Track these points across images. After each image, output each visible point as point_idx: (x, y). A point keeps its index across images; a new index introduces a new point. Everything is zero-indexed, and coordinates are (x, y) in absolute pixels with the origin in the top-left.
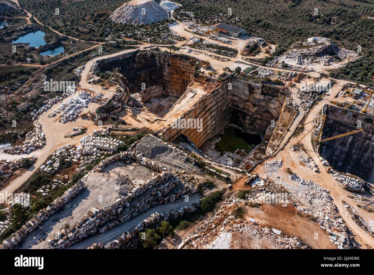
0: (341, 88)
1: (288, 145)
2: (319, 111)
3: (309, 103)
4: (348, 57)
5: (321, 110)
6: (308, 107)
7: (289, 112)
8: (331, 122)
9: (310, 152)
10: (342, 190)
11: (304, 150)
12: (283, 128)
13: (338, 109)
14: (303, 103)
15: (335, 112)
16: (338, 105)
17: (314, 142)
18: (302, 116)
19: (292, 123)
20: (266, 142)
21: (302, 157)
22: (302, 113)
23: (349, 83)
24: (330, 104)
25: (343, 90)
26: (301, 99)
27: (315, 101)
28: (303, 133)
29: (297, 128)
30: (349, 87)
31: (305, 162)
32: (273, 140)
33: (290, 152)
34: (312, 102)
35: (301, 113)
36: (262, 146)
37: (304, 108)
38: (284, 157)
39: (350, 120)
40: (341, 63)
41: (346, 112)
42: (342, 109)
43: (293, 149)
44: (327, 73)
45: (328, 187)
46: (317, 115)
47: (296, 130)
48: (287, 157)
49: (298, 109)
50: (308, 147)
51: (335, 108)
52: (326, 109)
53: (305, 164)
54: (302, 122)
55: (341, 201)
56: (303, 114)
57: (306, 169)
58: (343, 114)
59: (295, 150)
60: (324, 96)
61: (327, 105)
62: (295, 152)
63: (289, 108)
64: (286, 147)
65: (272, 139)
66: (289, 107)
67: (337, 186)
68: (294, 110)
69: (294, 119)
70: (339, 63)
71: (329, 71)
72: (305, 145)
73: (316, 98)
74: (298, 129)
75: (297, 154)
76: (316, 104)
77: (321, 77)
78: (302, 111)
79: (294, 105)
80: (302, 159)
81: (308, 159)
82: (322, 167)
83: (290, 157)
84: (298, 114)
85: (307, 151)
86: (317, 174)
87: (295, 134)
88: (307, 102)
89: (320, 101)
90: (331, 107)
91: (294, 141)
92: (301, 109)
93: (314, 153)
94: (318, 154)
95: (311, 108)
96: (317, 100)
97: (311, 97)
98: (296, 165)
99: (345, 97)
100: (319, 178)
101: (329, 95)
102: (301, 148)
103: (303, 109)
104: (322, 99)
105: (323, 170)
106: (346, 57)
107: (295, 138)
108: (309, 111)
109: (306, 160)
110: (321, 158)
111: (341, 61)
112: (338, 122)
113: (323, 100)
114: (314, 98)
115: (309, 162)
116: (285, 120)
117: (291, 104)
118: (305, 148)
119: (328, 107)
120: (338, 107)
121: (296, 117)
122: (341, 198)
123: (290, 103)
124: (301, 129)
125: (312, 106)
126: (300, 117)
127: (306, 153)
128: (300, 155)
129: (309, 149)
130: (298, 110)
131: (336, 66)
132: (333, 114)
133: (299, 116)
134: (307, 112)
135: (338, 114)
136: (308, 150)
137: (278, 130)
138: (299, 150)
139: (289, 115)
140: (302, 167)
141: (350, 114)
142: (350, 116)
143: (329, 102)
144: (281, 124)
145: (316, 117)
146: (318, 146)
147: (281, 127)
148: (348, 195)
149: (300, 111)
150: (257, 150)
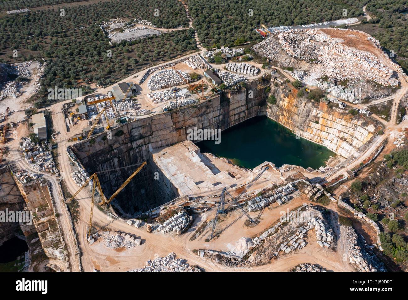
0: (62, 115)
1: (81, 239)
2: (69, 162)
3: (48, 160)
4: (32, 72)
5: (70, 159)
6: (53, 167)
7: (35, 189)
8: (86, 160)
9: (111, 224)
10: (180, 239)
11: (104, 229)
12: (43, 212)
13: (83, 144)
14: (41, 166)
15: (83, 148)
16: (80, 139)
17: (102, 207)
18: (57, 184)
19: (54, 203)
20: (33, 241)
21: (111, 241)
22: (53, 179)
23: (65, 104)
24: (72, 144)
25: (66, 116)
26: (33, 162)
27: (52, 153)
28: (81, 208)
29: (68, 207)
30: (68, 109)
31: (120, 243)
32: (44, 236)
33: (92, 247)
34: (50, 157)
35: (51, 181)
36: (34, 250)
37: (49, 172)
38: (94, 263)
39: (103, 145)
40: (32, 83)
41: (93, 141)
42: (88, 141)
43: (93, 240)
44: (29, 106)
45: (168, 250)
46: (73, 170)
47: (69, 211)
48: (97, 258)
49: (44, 179)
50: (104, 220)
51: (81, 145)
52: (72, 153)
53: (122, 245)
54: (65, 193)
55: (192, 253)
56: (55, 180)
57: (129, 251)
58: (92, 145)
59: (96, 240)
60: (55, 138)
61: (70, 147)
62: (97, 242)
63: (31, 186)
64: (82, 246)
65: (42, 236)
66: (30, 184)
67: (173, 239)
68: (41, 184)
69: (52, 196)
70: (30, 84)
71: (28, 101)
72: (98, 221)
73: (50, 148)
74: (70, 207)
75: (102, 242)
76: (57, 156)
77: (28, 116)
78: (50, 177)
79: (35, 178)
80: (114, 244)
81: (120, 236)
82: (139, 230)
83: (99, 254)
84: (50, 185)
85: (108, 227)
86: (143, 245)
87: (74, 216)
88: (45, 160)
89: (57, 147)
90: (75, 146)
91: (83, 229)
92: (46, 176)
93: (116, 221)
94: (120, 219)
95: (56, 165)
96: (53, 148)
97: (43, 151)
98: (116, 259)
99: (76, 124)
100: (151, 248)
101: (58, 133)
102: (98, 229)
103: (49, 175)
104: (57, 144)
105: (143, 233)
106: (30, 73)
107: (79, 221)
108: (59, 171)
109: (120, 241)
110: (129, 222)
111: (29, 80)
112: (93, 155)
113: (59, 145)
114: (47, 149)
115: (123, 239)
116: (37, 201)
117: (29, 180)
118: (102, 225)
119: (73, 150)
120: (81, 141)
121: (51, 191)
122: (189, 250)
123: (26, 179)
124: (74, 203)
125: (55, 162)
126: (56, 187)
127: (110, 230)
128: (107, 240)
129: (107, 223)
130: (45, 181)
131: (30, 90)
132: (82, 151)
133: (53, 187)
134: (57, 174)
135: (87, 148)
136: (107, 225)
137: (38, 219)
138: (99, 235)
139: (38, 193)
140: (122, 254)
141: (99, 139)
142: (100, 142)
143: (66, 142)
144: (37, 209)
145: (74, 173)
146: (111, 208)
147: (39, 214)
148: (189, 238)
149: (49, 179)
150: (33, 262)
